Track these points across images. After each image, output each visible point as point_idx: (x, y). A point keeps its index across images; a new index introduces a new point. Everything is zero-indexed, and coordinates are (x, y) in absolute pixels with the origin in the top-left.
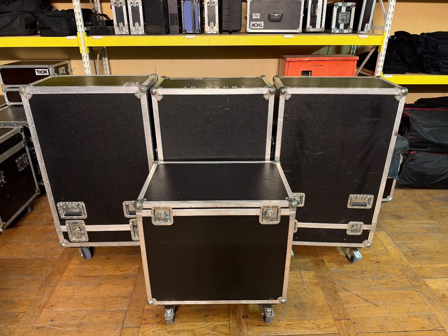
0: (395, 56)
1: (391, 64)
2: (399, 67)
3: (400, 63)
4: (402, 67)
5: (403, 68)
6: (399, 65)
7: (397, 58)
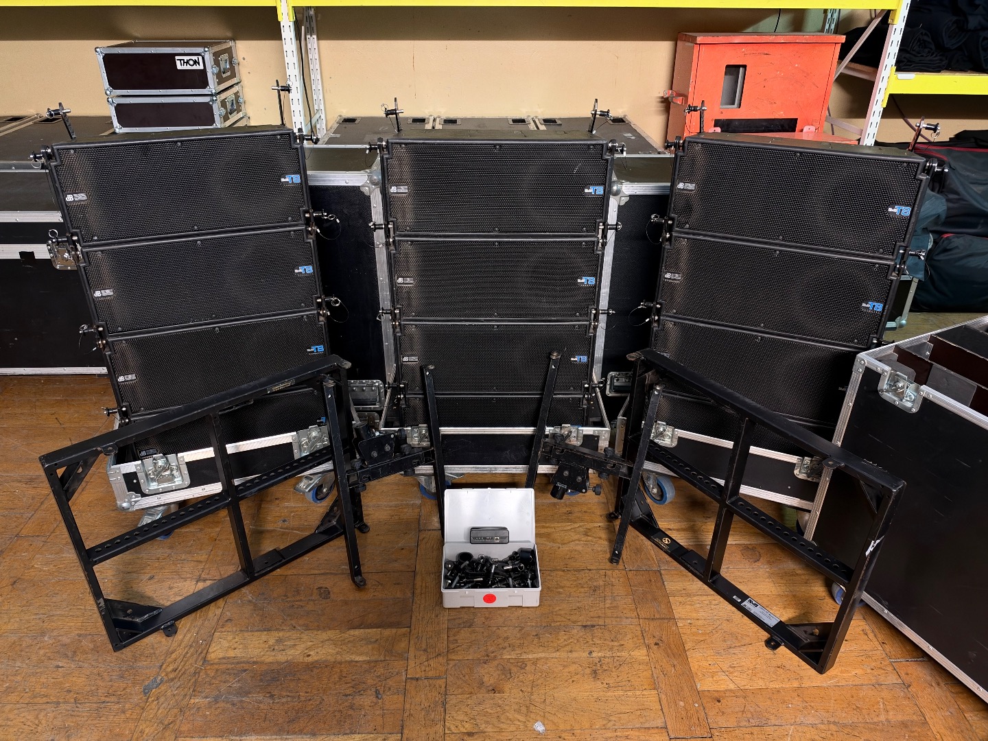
0: (922, 33)
1: (913, 50)
2: (929, 58)
3: (931, 49)
4: (936, 56)
5: (937, 60)
6: (929, 52)
7: (926, 38)
